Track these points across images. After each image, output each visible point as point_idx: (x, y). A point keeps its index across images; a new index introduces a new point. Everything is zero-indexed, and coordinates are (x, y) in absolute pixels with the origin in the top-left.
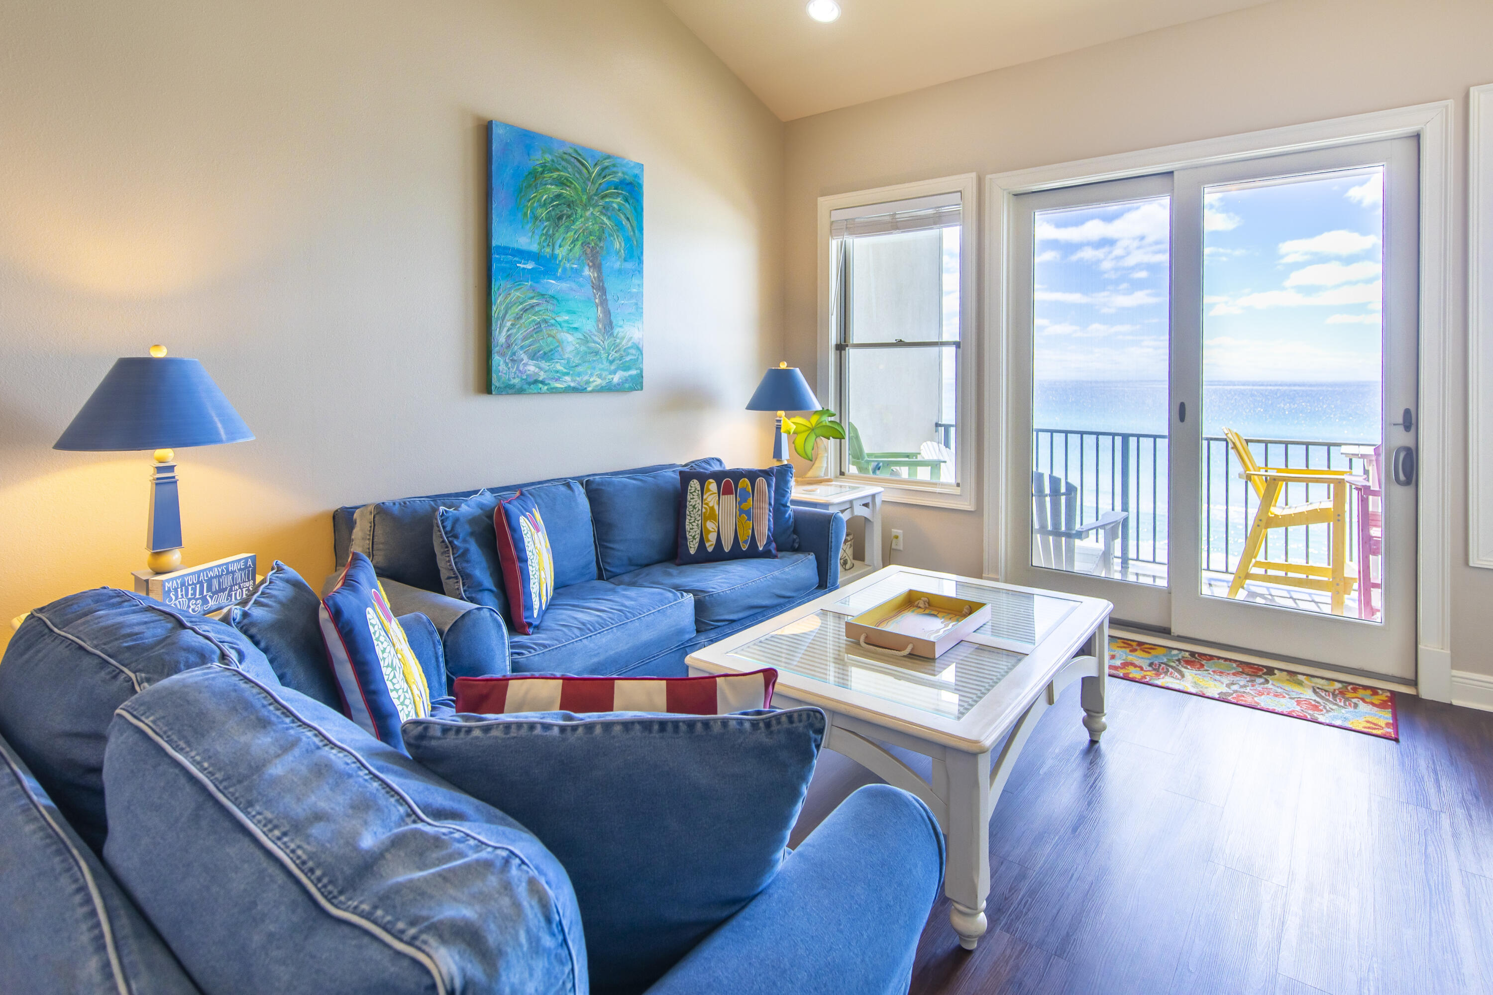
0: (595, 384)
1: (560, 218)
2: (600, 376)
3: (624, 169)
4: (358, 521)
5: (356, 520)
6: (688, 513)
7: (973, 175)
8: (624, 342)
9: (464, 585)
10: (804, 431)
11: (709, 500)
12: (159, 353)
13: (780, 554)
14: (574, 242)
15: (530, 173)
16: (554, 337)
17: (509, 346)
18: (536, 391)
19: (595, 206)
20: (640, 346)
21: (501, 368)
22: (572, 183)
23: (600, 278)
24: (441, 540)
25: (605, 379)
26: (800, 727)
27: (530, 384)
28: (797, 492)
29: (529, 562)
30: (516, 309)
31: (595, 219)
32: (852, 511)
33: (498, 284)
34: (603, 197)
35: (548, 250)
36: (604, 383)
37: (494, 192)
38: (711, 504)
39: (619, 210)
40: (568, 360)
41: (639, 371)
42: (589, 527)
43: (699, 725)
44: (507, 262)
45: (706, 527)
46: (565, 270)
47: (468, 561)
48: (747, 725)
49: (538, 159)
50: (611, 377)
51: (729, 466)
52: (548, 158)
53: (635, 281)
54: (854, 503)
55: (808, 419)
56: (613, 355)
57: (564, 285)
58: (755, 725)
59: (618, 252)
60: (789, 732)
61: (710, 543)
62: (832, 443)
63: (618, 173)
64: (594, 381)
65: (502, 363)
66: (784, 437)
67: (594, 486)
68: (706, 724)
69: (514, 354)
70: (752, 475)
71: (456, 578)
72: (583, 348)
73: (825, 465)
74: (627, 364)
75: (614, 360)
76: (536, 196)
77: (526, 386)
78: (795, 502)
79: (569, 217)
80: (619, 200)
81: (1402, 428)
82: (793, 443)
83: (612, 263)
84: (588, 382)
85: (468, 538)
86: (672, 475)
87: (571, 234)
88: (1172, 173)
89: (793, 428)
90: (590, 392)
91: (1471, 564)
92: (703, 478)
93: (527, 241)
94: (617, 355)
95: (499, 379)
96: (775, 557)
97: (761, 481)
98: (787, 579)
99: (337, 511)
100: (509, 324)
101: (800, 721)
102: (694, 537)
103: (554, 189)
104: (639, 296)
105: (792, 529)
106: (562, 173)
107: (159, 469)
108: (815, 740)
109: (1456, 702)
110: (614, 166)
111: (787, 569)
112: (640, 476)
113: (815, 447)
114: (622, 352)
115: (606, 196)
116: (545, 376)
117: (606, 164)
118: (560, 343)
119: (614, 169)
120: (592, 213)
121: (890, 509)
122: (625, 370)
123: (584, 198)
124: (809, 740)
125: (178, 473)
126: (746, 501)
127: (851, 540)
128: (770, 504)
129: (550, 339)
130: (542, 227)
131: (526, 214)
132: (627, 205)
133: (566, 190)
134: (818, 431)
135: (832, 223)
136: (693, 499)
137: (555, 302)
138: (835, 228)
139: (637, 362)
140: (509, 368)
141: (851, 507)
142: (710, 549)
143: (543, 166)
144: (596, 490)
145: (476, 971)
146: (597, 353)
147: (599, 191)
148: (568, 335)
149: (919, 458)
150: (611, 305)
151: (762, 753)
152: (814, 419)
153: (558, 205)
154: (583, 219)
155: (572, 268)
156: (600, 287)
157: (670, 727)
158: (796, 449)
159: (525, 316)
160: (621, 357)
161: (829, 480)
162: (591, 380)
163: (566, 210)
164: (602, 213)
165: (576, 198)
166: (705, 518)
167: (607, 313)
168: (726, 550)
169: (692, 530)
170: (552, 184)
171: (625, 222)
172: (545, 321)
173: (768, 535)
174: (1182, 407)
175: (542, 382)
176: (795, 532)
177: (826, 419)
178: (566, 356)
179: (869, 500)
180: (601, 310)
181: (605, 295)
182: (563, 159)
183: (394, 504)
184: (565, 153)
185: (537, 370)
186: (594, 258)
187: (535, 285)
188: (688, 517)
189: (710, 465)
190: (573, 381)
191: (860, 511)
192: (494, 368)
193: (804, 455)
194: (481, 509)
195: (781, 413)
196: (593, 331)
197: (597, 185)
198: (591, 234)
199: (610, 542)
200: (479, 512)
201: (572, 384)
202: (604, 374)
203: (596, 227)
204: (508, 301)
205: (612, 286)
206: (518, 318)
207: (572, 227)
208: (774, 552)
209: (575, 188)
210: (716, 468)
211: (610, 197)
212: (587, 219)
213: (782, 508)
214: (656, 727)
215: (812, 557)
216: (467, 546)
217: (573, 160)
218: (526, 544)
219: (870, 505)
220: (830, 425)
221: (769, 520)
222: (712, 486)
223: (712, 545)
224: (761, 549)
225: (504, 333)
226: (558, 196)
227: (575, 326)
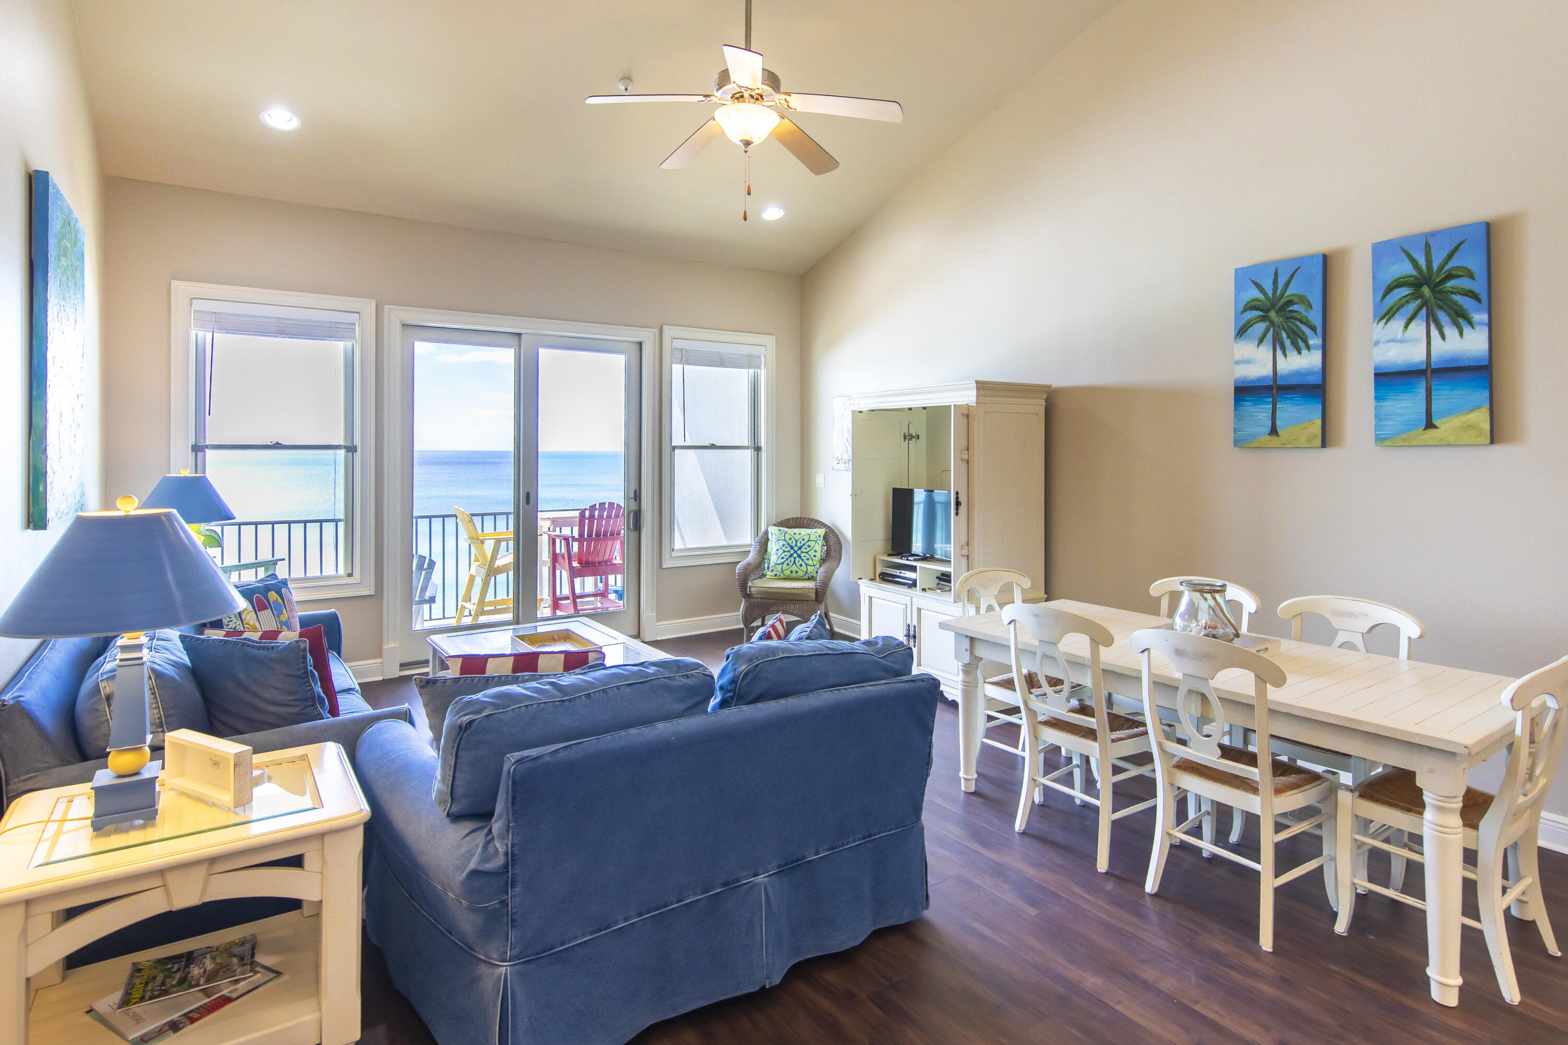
11: (248, 618)
81: (633, 500)
91: (663, 568)
126: (284, 612)
135: (194, 312)
138: (199, 319)
174: (528, 494)
220: (208, 533)
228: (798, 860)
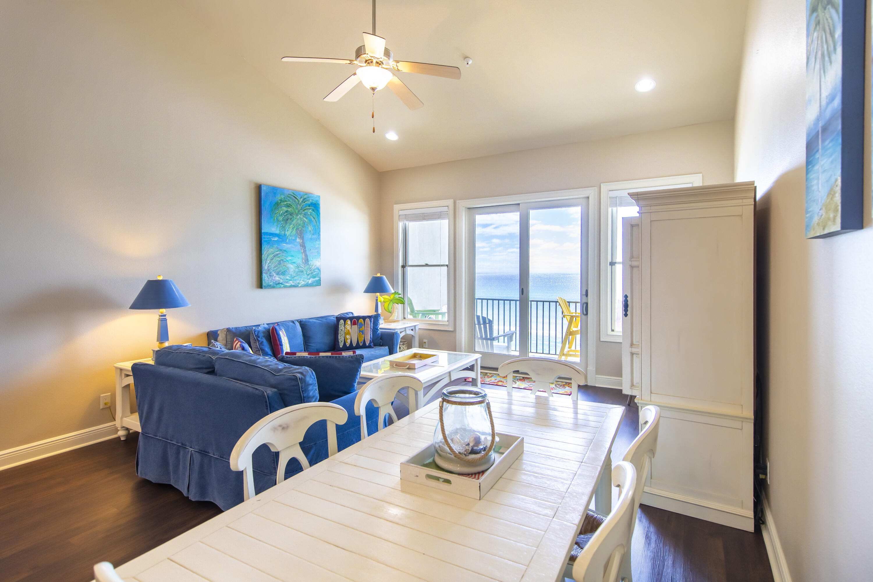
0: (302, 284)
1: (287, 220)
2: (303, 281)
3: (312, 198)
4: (220, 334)
5: (219, 334)
6: (339, 332)
7: (452, 200)
8: (313, 267)
9: (262, 353)
10: (389, 301)
11: (347, 327)
12: (160, 278)
13: (374, 347)
14: (293, 228)
15: (276, 203)
16: (285, 266)
17: (269, 270)
18: (279, 287)
19: (301, 214)
20: (320, 268)
21: (266, 279)
22: (292, 206)
23: (303, 242)
24: (254, 338)
25: (306, 282)
26: (358, 357)
27: (277, 284)
28: (383, 325)
29: (283, 346)
30: (271, 256)
31: (301, 219)
32: (406, 332)
33: (264, 246)
34: (304, 210)
35: (283, 232)
36: (305, 283)
37: (262, 212)
38: (348, 329)
39: (311, 215)
40: (291, 274)
41: (319, 278)
42: (302, 337)
43: (338, 357)
44: (267, 238)
45: (346, 338)
46: (289, 240)
47: (263, 345)
48: (348, 357)
49: (279, 197)
50: (308, 281)
51: (356, 315)
52: (282, 197)
53: (317, 242)
54: (407, 329)
55: (390, 296)
56: (309, 272)
57: (289, 246)
58: (349, 357)
59: (311, 231)
60: (356, 358)
61: (348, 343)
62: (400, 306)
63: (310, 200)
64: (301, 283)
65: (266, 277)
66: (379, 304)
67: (303, 323)
68: (339, 357)
69: (270, 273)
70: (364, 318)
71: (259, 351)
72: (297, 270)
73: (397, 315)
74: (314, 276)
75: (309, 274)
76: (278, 212)
77: (275, 285)
78: (380, 329)
79: (291, 219)
80: (310, 211)
81: (585, 296)
82: (384, 306)
83: (308, 236)
84: (299, 283)
85: (263, 338)
86: (333, 318)
87: (292, 226)
88: (519, 204)
89: (382, 300)
90: (301, 287)
91: (601, 340)
92: (345, 319)
93: (275, 229)
94: (310, 272)
95: (265, 283)
96: (373, 348)
97: (367, 320)
98: (377, 355)
99: (209, 332)
100: (268, 262)
101: (359, 356)
102: (342, 341)
103: (285, 209)
104: (319, 248)
105: (380, 338)
106: (288, 202)
107: (161, 316)
108: (362, 360)
109: (596, 386)
110: (308, 197)
111: (376, 352)
112: (320, 319)
113: (393, 308)
114: (312, 271)
115: (305, 210)
116: (282, 281)
117: (305, 197)
118: (288, 268)
119: (309, 199)
120: (300, 217)
121: (422, 331)
122: (313, 278)
123: (297, 211)
124: (360, 360)
125: (167, 317)
126: (362, 327)
127: (406, 344)
128: (371, 328)
129: (284, 267)
130: (281, 224)
131: (274, 219)
132: (314, 212)
133: (290, 209)
134: (394, 301)
135: (399, 216)
136: (341, 327)
137: (286, 252)
138: (400, 218)
139: (318, 275)
140: (269, 279)
141: (405, 331)
142: (348, 346)
143: (281, 200)
144: (303, 324)
145: (303, 377)
146: (302, 272)
147: (303, 208)
148: (291, 265)
149: (440, 311)
150: (308, 253)
151: (350, 362)
152: (392, 296)
153: (286, 215)
154: (296, 219)
155: (292, 239)
156: (303, 246)
157: (332, 357)
158: (385, 309)
159: (275, 258)
160: (312, 273)
161: (398, 321)
162: (300, 282)
163: (290, 217)
164: (304, 217)
165: (293, 211)
166: (346, 334)
167: (306, 256)
168: (354, 346)
169: (341, 339)
170: (284, 207)
171: (313, 219)
172: (282, 260)
173: (370, 340)
174: (523, 289)
175: (281, 284)
176: (381, 339)
177: (397, 296)
178: (290, 273)
179: (413, 328)
180: (304, 255)
181: (305, 249)
182: (288, 197)
183: (233, 328)
184: (289, 194)
185: (279, 279)
186: (301, 234)
187: (278, 246)
188: (339, 334)
189: (348, 315)
190: (293, 283)
191: (409, 332)
192: (263, 279)
193: (388, 311)
194: (265, 329)
195: (378, 294)
196: (301, 263)
197: (302, 206)
198: (299, 225)
199: (309, 343)
200: (264, 330)
201: (293, 284)
202: (305, 279)
203: (302, 222)
204: (268, 253)
205: (308, 245)
206: (272, 259)
207: (292, 223)
208: (372, 346)
209: (293, 208)
210: (351, 315)
211: (307, 210)
212: (298, 219)
213: (376, 330)
214: (329, 357)
215: (387, 347)
216: (262, 340)
217: (292, 197)
218: (282, 340)
219: (414, 330)
220: (398, 298)
221: (370, 334)
222: (349, 322)
223: (348, 344)
224: (367, 345)
225: (267, 265)
226: (287, 211)
227: (293, 261)
228: (206, 452)
